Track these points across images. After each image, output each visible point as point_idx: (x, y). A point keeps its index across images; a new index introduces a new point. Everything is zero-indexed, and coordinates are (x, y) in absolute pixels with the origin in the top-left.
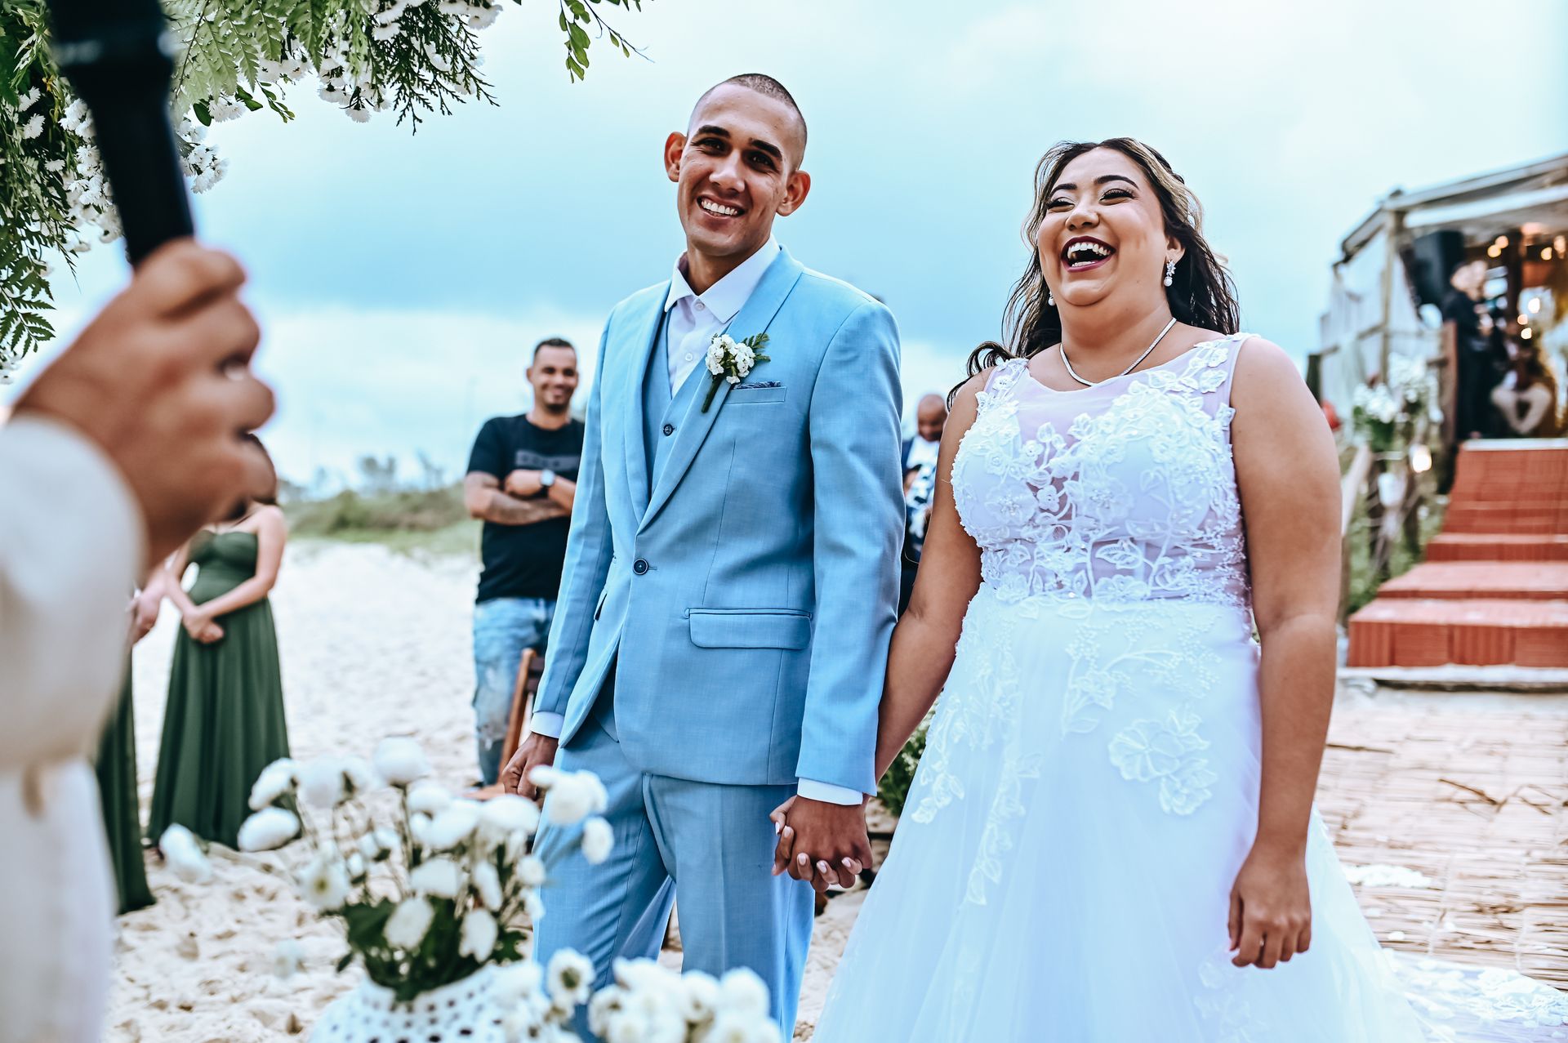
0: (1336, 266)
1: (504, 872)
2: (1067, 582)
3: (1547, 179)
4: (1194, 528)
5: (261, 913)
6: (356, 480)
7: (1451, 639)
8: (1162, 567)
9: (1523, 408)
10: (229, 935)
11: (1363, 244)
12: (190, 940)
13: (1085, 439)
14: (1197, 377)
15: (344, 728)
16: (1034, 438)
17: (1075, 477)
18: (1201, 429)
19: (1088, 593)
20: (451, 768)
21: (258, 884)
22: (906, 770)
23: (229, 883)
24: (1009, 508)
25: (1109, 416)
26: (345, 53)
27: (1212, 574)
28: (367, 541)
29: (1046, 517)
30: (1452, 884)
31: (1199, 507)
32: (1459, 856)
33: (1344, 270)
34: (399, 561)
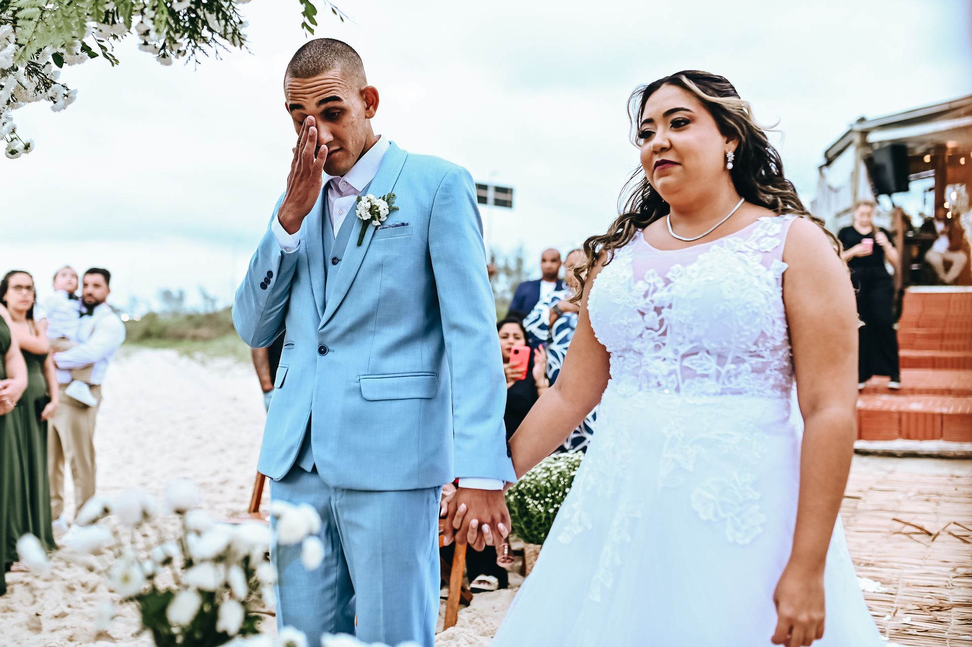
0: (821, 168)
1: (249, 572)
2: (663, 383)
3: (962, 111)
4: (750, 344)
5: (85, 601)
6: (158, 306)
7: (900, 421)
8: (728, 372)
9: (948, 265)
10: (63, 615)
11: (839, 153)
12: (36, 618)
13: (677, 281)
14: (758, 241)
15: (144, 474)
16: (643, 279)
17: (670, 307)
18: (758, 277)
19: (678, 390)
20: (217, 503)
21: (84, 580)
22: (527, 507)
23: (64, 580)
24: (625, 326)
25: (695, 266)
26: (153, 19)
27: (763, 376)
28: (164, 347)
29: (650, 334)
30: (902, 590)
31: (754, 330)
32: (906, 571)
33: (826, 170)
34: (185, 360)
